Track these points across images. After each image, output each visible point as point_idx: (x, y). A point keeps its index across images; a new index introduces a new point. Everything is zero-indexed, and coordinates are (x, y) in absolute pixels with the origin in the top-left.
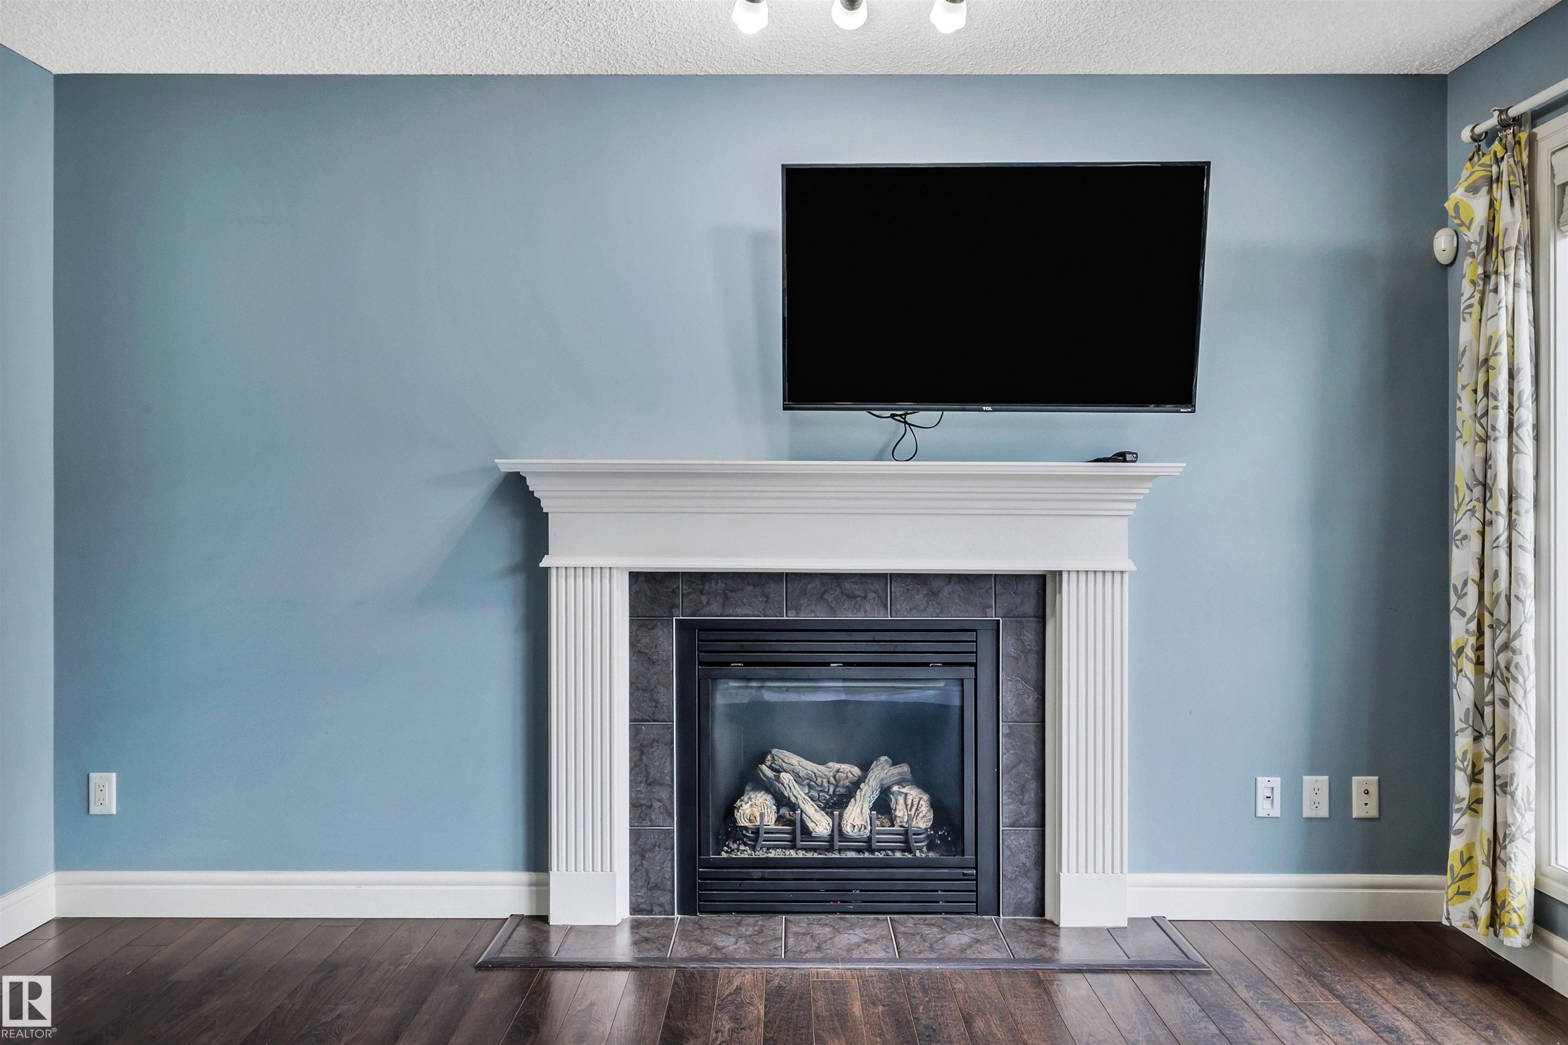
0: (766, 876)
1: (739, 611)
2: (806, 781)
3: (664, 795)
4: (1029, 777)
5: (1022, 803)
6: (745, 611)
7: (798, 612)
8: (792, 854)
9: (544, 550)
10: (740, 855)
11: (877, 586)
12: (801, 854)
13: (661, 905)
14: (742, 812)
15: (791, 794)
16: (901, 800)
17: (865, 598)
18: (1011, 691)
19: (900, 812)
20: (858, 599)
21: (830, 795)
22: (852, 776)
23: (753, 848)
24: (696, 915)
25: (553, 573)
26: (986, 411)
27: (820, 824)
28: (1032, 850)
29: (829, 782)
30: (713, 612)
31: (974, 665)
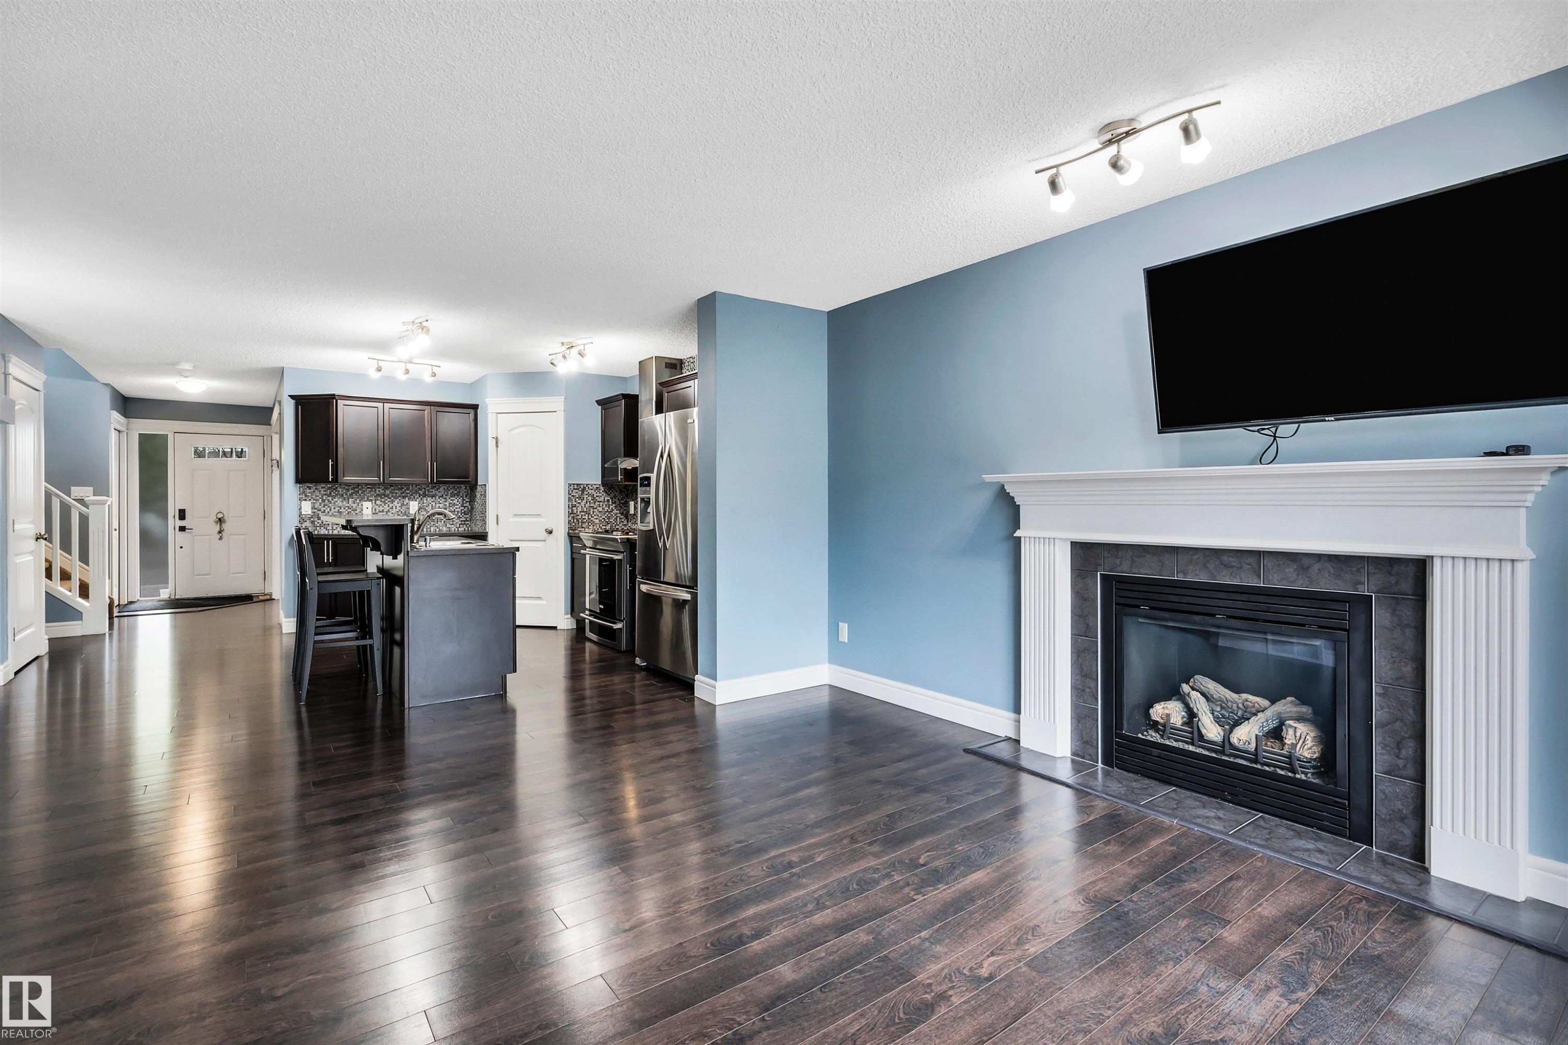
0: (1162, 756)
1: (1142, 571)
2: (1219, 702)
3: (1092, 685)
4: (1407, 735)
5: (1398, 757)
6: (1146, 572)
7: (1185, 574)
8: (1191, 748)
9: (1017, 526)
10: (1149, 738)
11: (1252, 560)
12: (1199, 750)
13: (1090, 755)
14: (1155, 711)
15: (1195, 707)
16: (1291, 731)
17: (1241, 567)
18: (1385, 658)
19: (1289, 739)
20: (1235, 569)
21: (1238, 717)
22: (1258, 706)
23: (1162, 736)
24: (1113, 768)
25: (1023, 540)
26: (1328, 421)
27: (1213, 732)
28: (1410, 801)
29: (1238, 707)
30: (1125, 570)
31: (1347, 631)
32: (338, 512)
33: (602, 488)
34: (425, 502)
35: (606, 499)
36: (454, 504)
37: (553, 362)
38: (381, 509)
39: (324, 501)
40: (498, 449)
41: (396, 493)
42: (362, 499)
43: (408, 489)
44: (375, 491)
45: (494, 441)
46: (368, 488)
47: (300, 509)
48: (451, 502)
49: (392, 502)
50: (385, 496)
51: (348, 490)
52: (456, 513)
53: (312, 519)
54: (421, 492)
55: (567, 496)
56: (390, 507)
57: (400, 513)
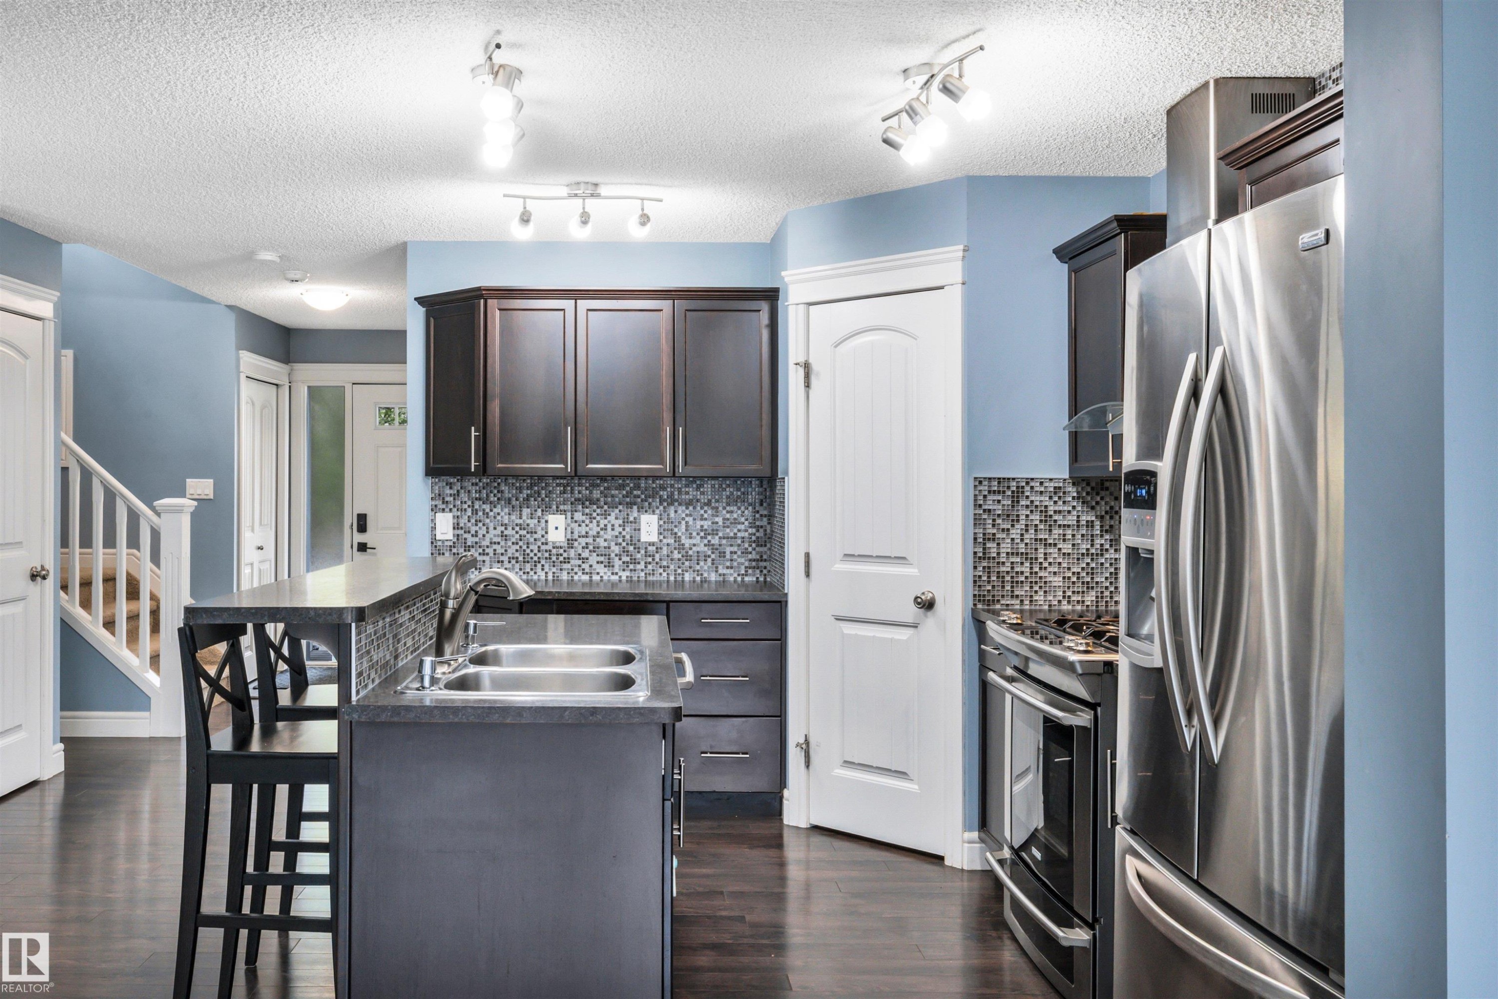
32: (502, 535)
33: (1072, 491)
34: (672, 515)
35: (1084, 518)
36: (736, 522)
37: (891, 135)
38: (583, 529)
39: (474, 512)
40: (811, 392)
41: (613, 496)
42: (547, 509)
43: (638, 487)
44: (572, 492)
45: (801, 372)
46: (558, 485)
47: (434, 528)
48: (728, 516)
49: (606, 515)
50: (592, 502)
51: (520, 489)
52: (739, 541)
53: (454, 550)
54: (664, 494)
55: (971, 511)
56: (602, 526)
57: (620, 540)
